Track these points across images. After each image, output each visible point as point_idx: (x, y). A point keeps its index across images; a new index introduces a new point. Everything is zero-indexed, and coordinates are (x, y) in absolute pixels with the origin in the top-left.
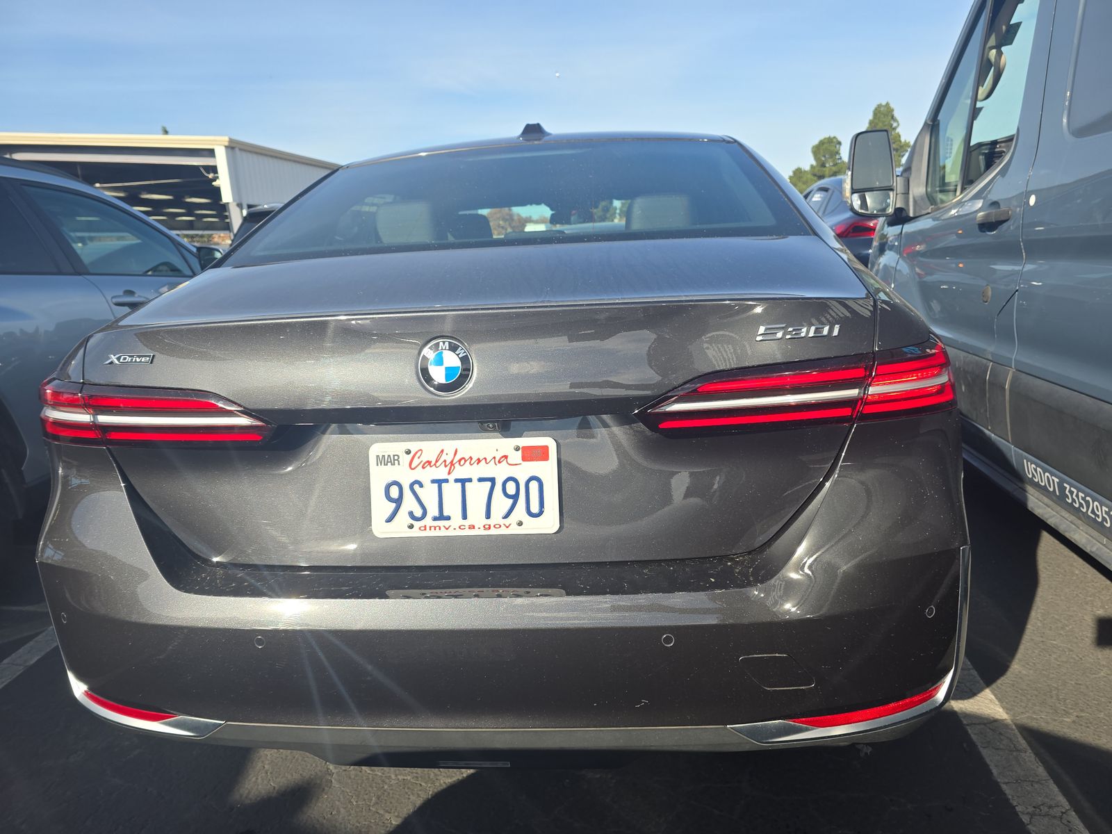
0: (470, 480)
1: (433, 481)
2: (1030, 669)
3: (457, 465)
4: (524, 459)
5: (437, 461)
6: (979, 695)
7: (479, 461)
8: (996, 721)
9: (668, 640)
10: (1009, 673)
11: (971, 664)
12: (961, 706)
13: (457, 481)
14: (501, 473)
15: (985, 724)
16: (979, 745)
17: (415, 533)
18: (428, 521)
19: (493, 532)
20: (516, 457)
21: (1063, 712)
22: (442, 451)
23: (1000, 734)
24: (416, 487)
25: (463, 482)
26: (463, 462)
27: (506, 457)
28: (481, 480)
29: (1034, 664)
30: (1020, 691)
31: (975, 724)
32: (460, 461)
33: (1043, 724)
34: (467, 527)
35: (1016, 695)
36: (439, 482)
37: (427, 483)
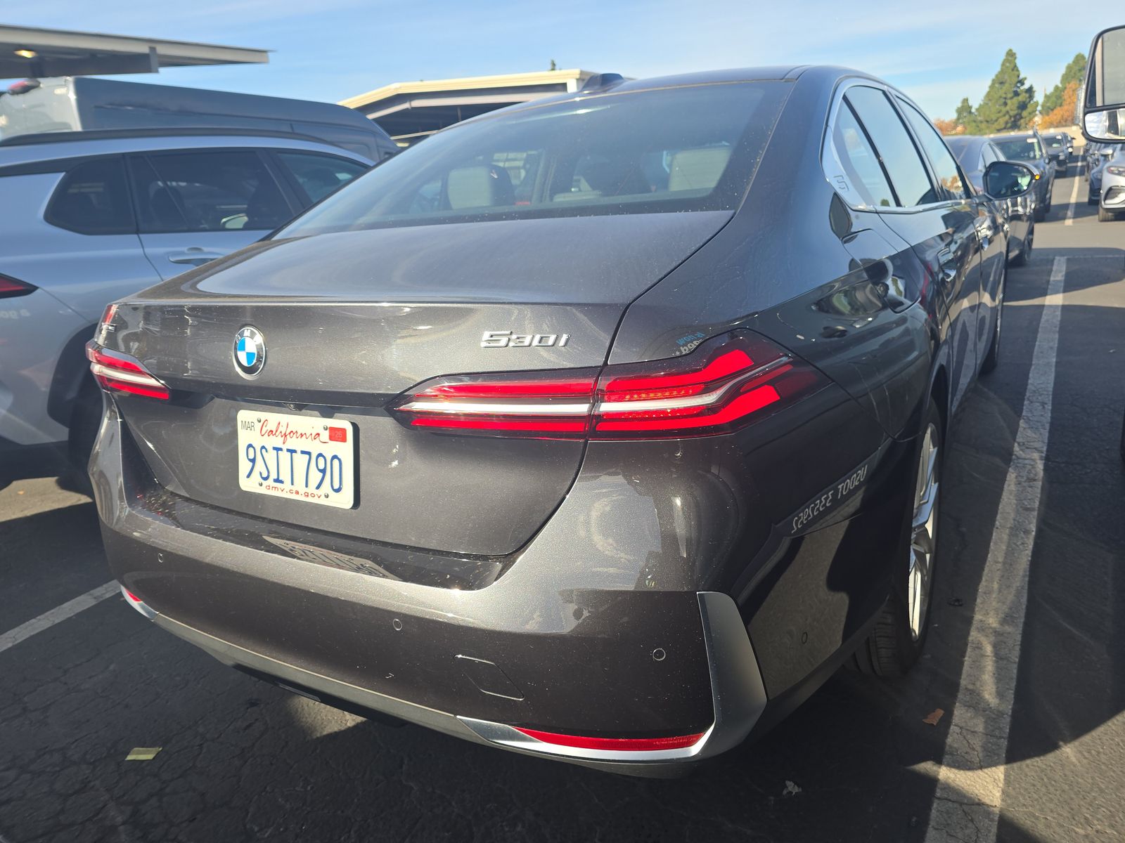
0: (295, 451)
1: (274, 448)
2: (1086, 758)
3: (288, 436)
4: (331, 438)
5: (276, 431)
6: (986, 770)
7: (302, 435)
8: (980, 804)
9: (398, 625)
10: (1050, 758)
11: (1010, 733)
12: (952, 776)
13: (288, 450)
14: (315, 448)
15: (961, 804)
16: (932, 823)
17: (263, 491)
18: (270, 482)
19: (310, 500)
20: (325, 435)
21: (1082, 821)
22: (279, 423)
23: (972, 821)
24: (264, 451)
25: (292, 451)
26: (292, 434)
27: (318, 434)
28: (303, 452)
29: (1099, 753)
30: (1045, 780)
31: (950, 800)
32: (290, 433)
33: (1041, 826)
34: (294, 492)
35: (1035, 783)
36: (278, 449)
37: (270, 448)
